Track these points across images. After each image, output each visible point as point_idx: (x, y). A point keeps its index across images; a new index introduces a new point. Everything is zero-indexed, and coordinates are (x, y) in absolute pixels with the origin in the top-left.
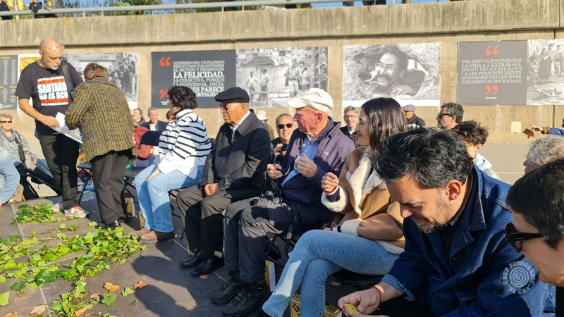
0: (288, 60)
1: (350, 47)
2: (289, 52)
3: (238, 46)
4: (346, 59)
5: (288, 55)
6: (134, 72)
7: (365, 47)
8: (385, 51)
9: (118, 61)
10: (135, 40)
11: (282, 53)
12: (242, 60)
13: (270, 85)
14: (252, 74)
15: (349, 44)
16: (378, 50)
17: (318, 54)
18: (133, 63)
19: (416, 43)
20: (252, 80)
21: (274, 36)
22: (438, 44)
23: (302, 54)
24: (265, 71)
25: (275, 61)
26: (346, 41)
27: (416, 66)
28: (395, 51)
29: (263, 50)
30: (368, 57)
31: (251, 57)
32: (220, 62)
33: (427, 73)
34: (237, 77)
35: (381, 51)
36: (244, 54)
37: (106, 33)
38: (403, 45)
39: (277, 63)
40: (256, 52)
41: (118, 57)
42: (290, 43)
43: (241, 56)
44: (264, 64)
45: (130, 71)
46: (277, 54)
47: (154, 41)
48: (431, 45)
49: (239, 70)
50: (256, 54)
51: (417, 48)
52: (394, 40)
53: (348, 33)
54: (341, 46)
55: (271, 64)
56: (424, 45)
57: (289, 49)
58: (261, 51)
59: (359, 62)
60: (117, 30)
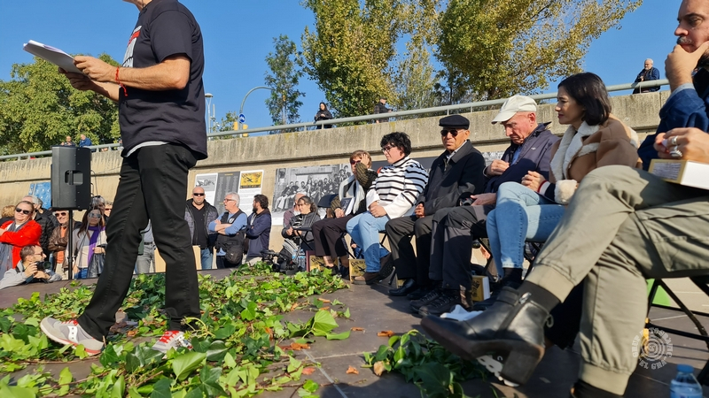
37: (325, 145)
41: (334, 168)
60: (336, 141)
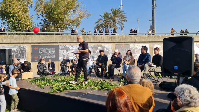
0: (74, 48)
2: (74, 46)
3: (59, 44)
4: (90, 48)
5: (74, 47)
6: (25, 51)
7: (94, 45)
8: (99, 46)
9: (19, 48)
10: (26, 42)
11: (72, 46)
13: (69, 55)
14: (64, 52)
15: (90, 44)
16: (97, 46)
18: (25, 49)
19: (106, 44)
20: (64, 54)
21: (70, 42)
22: (111, 45)
24: (68, 51)
25: (70, 48)
27: (106, 50)
28: (101, 46)
29: (67, 45)
30: (95, 48)
31: (63, 47)
32: (54, 48)
33: (109, 52)
34: (59, 52)
35: (98, 46)
36: (61, 46)
37: (16, 40)
38: (103, 45)
39: (71, 49)
40: (65, 46)
42: (74, 43)
43: (60, 47)
44: (67, 49)
45: (24, 51)
46: (71, 46)
47: (33, 42)
48: (109, 45)
49: (60, 51)
51: (106, 45)
52: (101, 43)
53: (90, 42)
55: (69, 49)
56: (108, 45)
57: (74, 45)
58: (66, 46)
59: (93, 49)
60: (20, 39)
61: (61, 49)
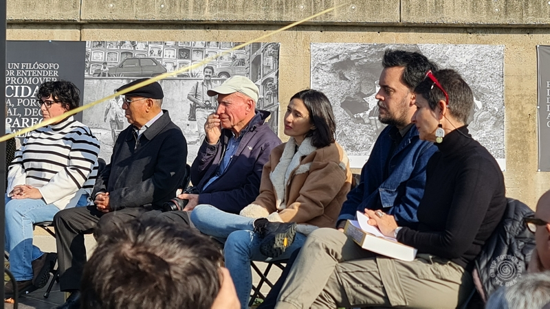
0: (196, 66)
1: (324, 46)
2: (198, 50)
3: (90, 36)
4: (317, 69)
7: (354, 48)
11: (185, 53)
12: (98, 64)
17: (258, 58)
19: (457, 43)
20: (116, 107)
21: (167, 17)
22: (499, 48)
23: (226, 57)
25: (169, 68)
26: (315, 34)
29: (144, 43)
30: (361, 68)
31: (117, 59)
32: (50, 66)
33: (479, 105)
36: (102, 50)
38: (433, 47)
40: (128, 47)
43: (96, 56)
46: (174, 53)
48: (486, 48)
49: (91, 84)
50: (127, 53)
51: (459, 53)
52: (412, 35)
54: (307, 43)
56: (471, 48)
57: (199, 45)
58: (140, 47)
59: (343, 77)
61: (100, 75)
